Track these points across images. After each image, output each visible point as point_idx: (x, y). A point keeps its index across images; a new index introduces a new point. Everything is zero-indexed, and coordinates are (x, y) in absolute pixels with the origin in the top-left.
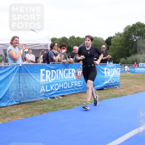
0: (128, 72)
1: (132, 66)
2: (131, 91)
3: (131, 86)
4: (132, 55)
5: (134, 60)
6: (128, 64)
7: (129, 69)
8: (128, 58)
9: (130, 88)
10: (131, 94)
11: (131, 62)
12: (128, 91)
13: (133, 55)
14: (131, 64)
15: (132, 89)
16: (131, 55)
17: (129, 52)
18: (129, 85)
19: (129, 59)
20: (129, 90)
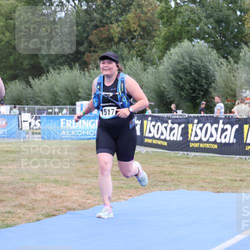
0: (33, 133)
1: (51, 113)
2: (32, 209)
3: (34, 190)
4: (51, 70)
5: (57, 89)
6: (37, 103)
7: (38, 125)
8: (36, 80)
9: (32, 196)
10: (29, 220)
11: (48, 96)
12: (20, 211)
13: (54, 69)
14: (46, 103)
15: (36, 200)
16: (48, 72)
17: (40, 61)
18: (27, 184)
19: (41, 84)
20: (24, 206)
